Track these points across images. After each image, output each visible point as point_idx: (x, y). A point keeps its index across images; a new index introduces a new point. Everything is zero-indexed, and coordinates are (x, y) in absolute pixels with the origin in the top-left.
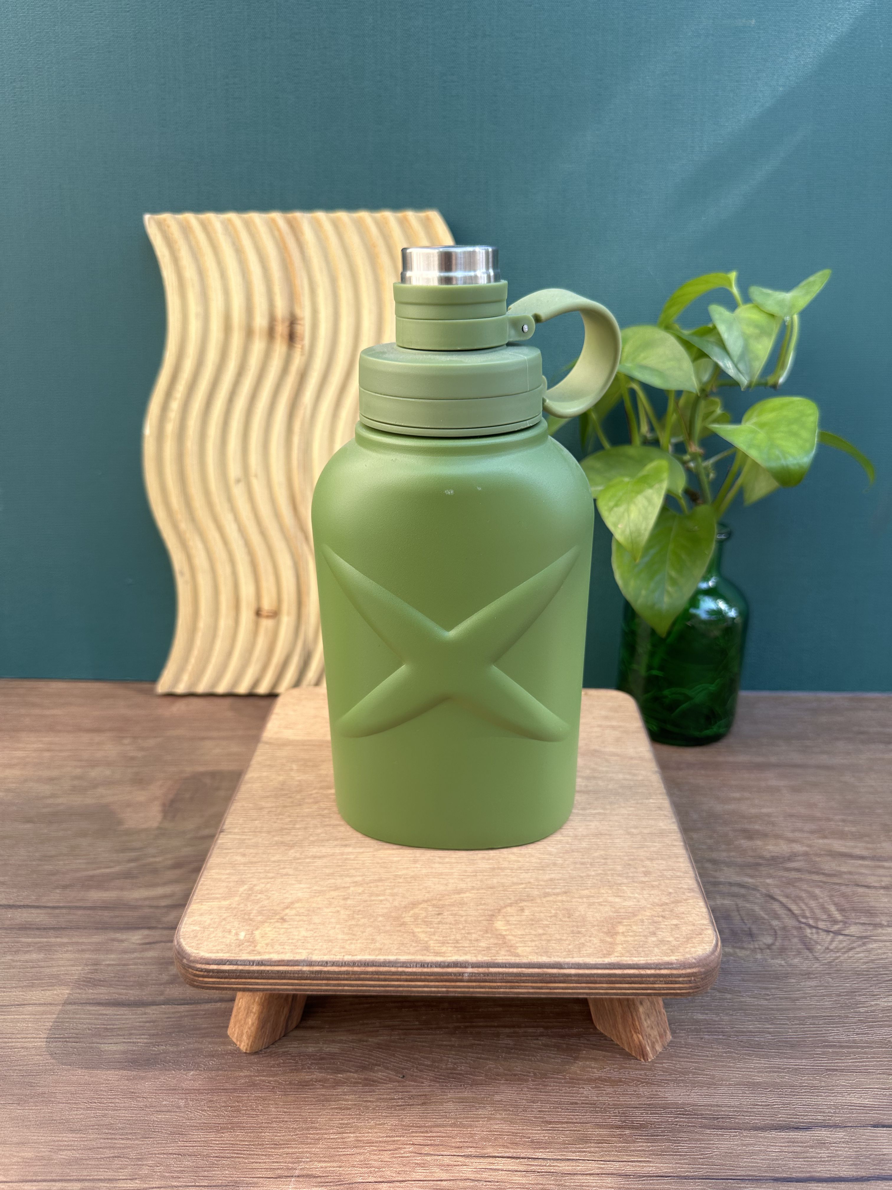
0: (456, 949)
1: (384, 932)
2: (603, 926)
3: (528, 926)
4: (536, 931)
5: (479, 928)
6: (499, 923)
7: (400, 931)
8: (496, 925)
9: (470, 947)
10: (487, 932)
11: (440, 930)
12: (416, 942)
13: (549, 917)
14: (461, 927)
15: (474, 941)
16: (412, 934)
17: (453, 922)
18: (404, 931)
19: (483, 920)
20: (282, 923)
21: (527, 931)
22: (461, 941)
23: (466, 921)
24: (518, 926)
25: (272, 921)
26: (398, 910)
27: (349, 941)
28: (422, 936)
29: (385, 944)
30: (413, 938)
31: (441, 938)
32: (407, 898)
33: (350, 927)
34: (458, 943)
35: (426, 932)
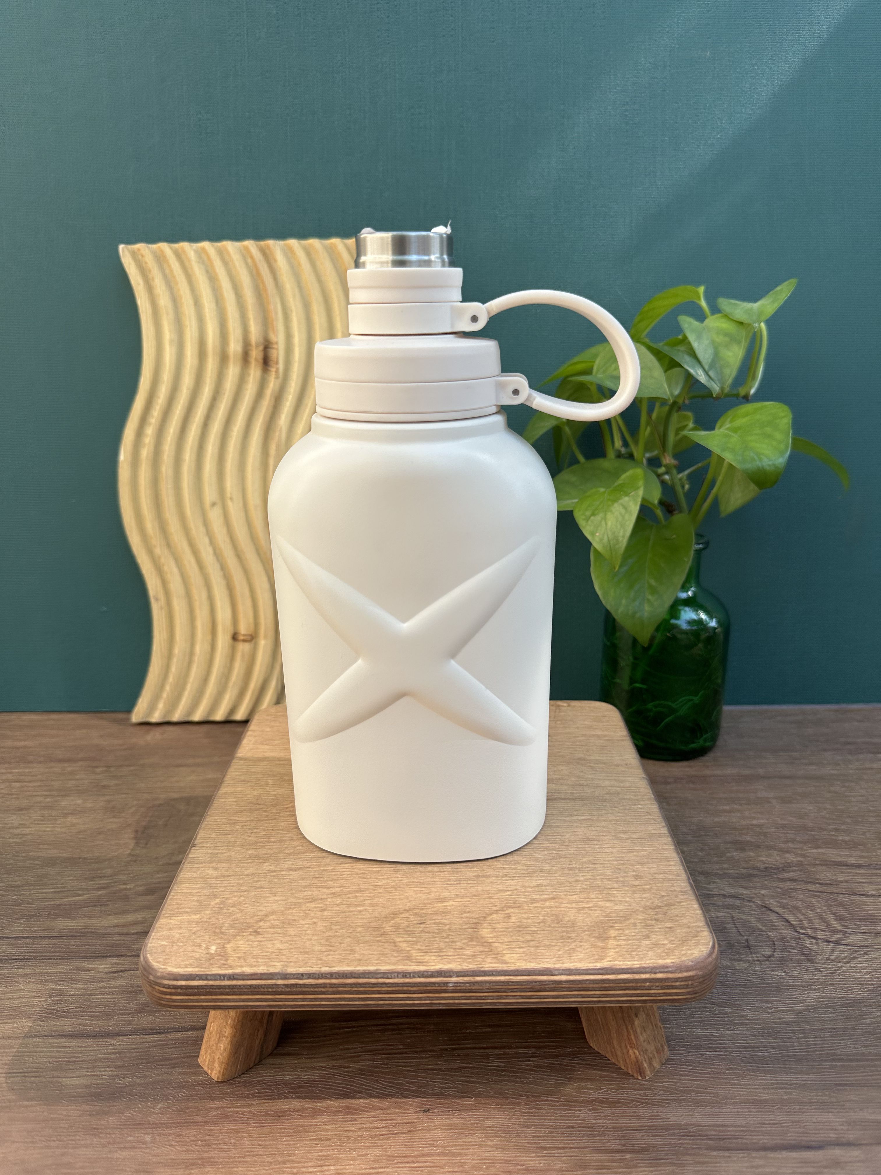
0: (440, 958)
1: (363, 943)
2: (594, 930)
3: (516, 932)
4: (523, 938)
5: (463, 936)
6: (485, 930)
7: (380, 941)
8: (481, 933)
9: (455, 955)
10: (472, 940)
11: (422, 939)
12: (398, 952)
13: (538, 923)
14: (445, 936)
15: (459, 949)
16: (393, 944)
17: (437, 931)
18: (384, 941)
19: (468, 928)
20: (255, 936)
21: (514, 937)
22: (444, 950)
23: (449, 930)
24: (504, 933)
25: (245, 934)
26: (379, 920)
27: (326, 953)
28: (404, 945)
29: (364, 955)
30: (394, 948)
31: (424, 948)
32: (388, 908)
33: (328, 939)
34: (441, 952)
35: (407, 942)
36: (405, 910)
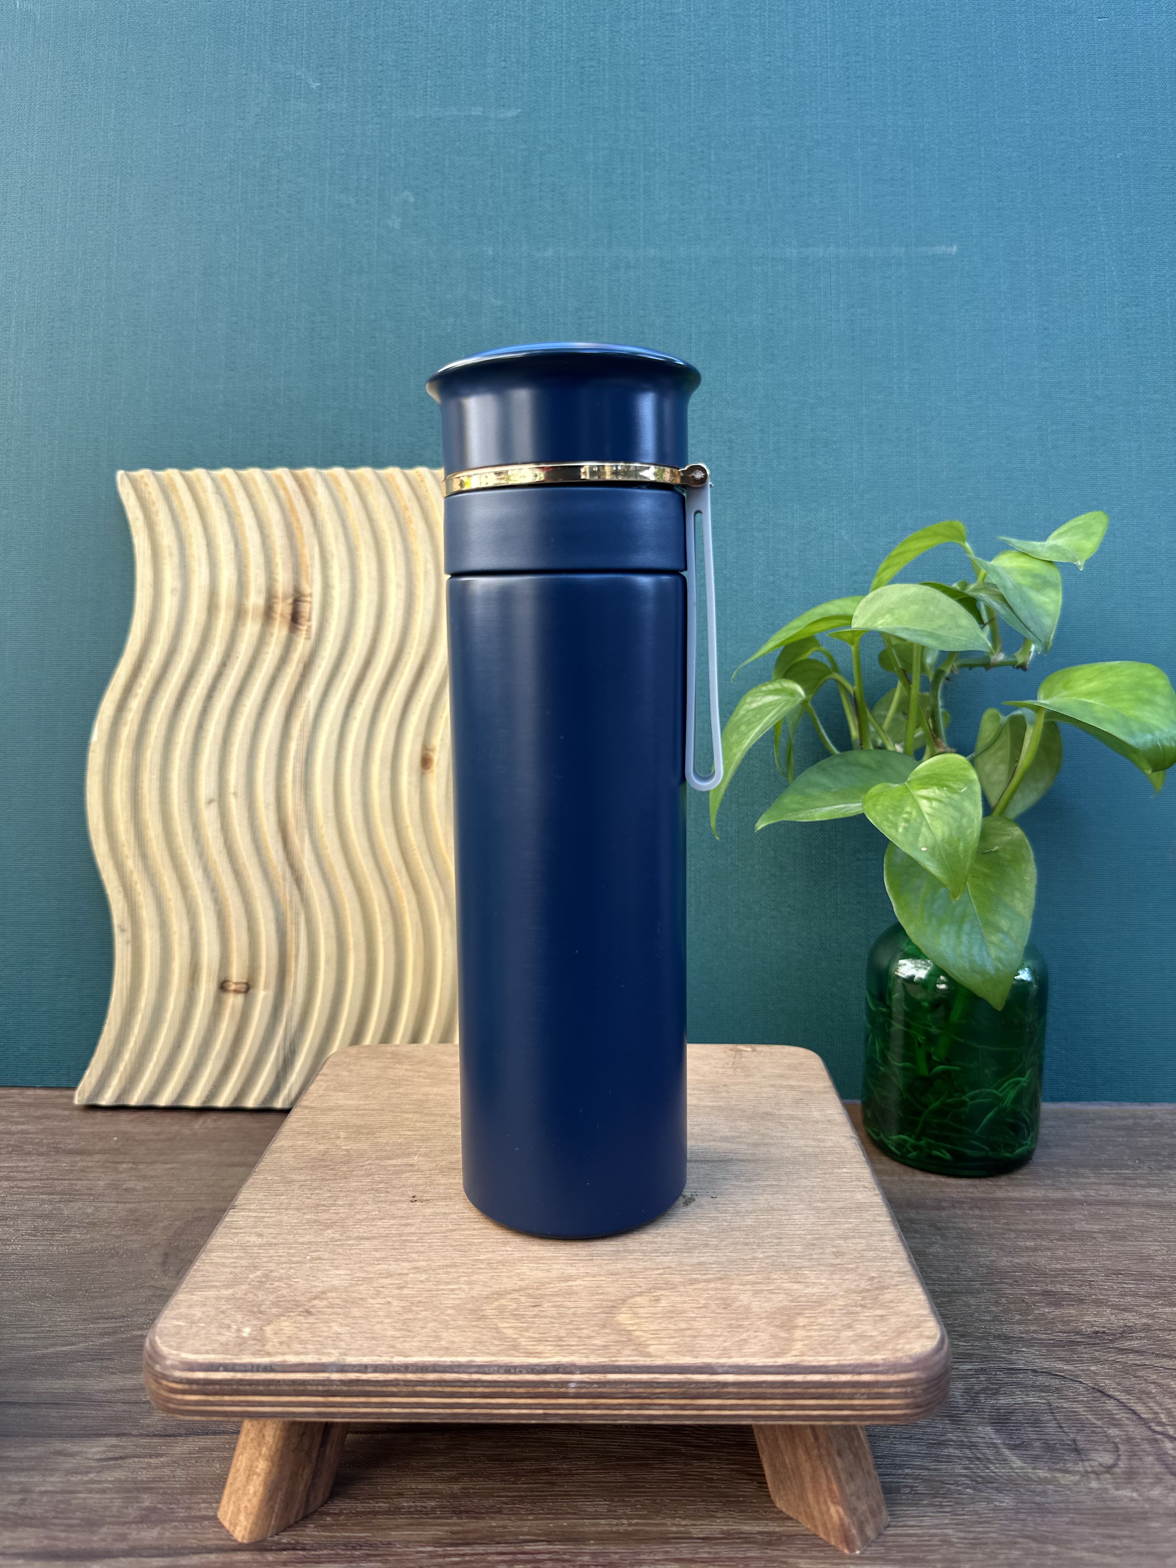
0: (558, 1347)
1: (454, 1328)
2: (775, 1318)
3: (665, 1319)
4: (676, 1325)
5: (593, 1323)
6: (623, 1315)
7: (477, 1326)
8: (618, 1319)
9: (578, 1344)
10: (604, 1327)
11: (536, 1325)
12: (500, 1339)
13: (697, 1308)
14: (567, 1321)
15: (585, 1338)
16: (494, 1331)
17: (556, 1316)
18: (483, 1326)
19: (599, 1313)
20: (305, 1316)
21: (663, 1325)
22: (566, 1338)
23: (574, 1313)
24: (651, 1320)
25: (292, 1314)
26: (477, 1301)
27: (401, 1339)
28: (510, 1332)
29: (453, 1342)
30: (495, 1335)
31: (537, 1335)
32: (490, 1287)
33: (404, 1322)
34: (561, 1341)
35: (515, 1328)
36: (514, 1290)
